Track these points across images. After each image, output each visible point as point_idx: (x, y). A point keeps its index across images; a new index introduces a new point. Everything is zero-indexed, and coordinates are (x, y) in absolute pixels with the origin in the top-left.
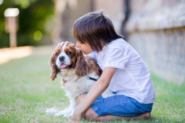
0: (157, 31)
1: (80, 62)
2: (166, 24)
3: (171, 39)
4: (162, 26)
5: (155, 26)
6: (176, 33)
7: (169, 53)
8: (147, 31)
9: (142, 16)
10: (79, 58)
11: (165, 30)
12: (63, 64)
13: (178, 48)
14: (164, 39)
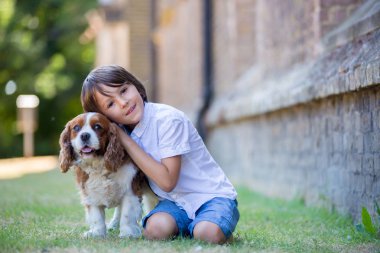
0: (254, 119)
1: (115, 146)
2: (271, 104)
3: (277, 129)
4: (264, 109)
5: (253, 110)
6: (286, 118)
7: (273, 152)
8: (239, 121)
9: (232, 98)
10: (113, 139)
11: (269, 114)
12: (86, 147)
13: (288, 142)
14: (266, 130)
